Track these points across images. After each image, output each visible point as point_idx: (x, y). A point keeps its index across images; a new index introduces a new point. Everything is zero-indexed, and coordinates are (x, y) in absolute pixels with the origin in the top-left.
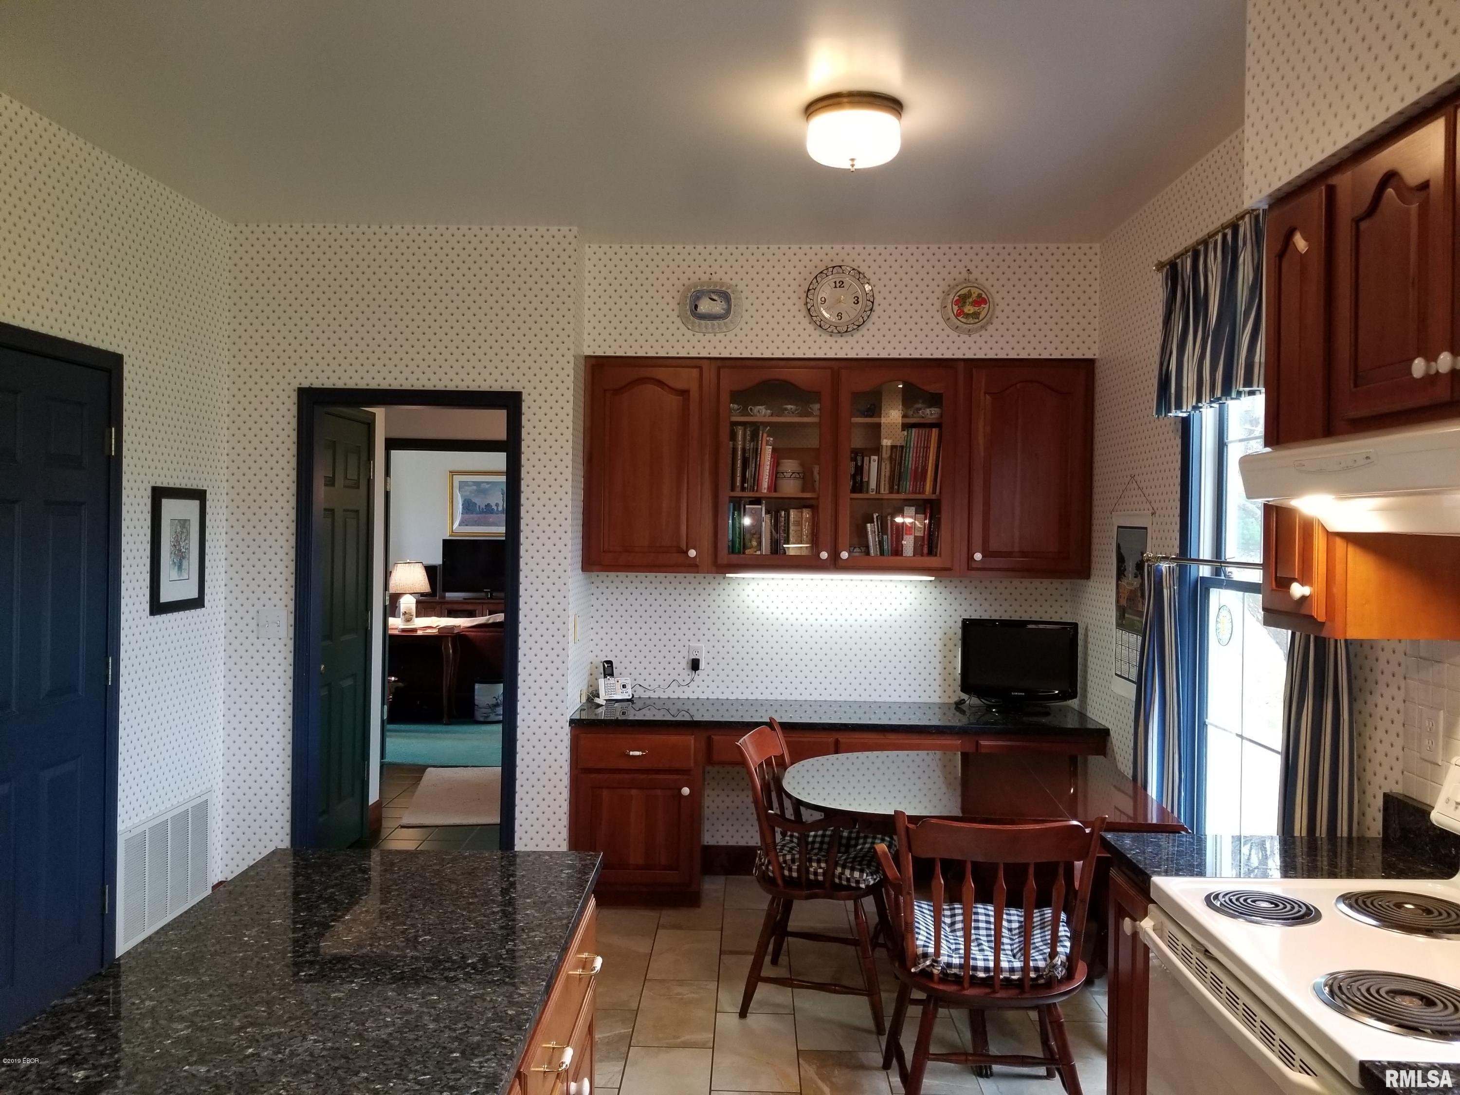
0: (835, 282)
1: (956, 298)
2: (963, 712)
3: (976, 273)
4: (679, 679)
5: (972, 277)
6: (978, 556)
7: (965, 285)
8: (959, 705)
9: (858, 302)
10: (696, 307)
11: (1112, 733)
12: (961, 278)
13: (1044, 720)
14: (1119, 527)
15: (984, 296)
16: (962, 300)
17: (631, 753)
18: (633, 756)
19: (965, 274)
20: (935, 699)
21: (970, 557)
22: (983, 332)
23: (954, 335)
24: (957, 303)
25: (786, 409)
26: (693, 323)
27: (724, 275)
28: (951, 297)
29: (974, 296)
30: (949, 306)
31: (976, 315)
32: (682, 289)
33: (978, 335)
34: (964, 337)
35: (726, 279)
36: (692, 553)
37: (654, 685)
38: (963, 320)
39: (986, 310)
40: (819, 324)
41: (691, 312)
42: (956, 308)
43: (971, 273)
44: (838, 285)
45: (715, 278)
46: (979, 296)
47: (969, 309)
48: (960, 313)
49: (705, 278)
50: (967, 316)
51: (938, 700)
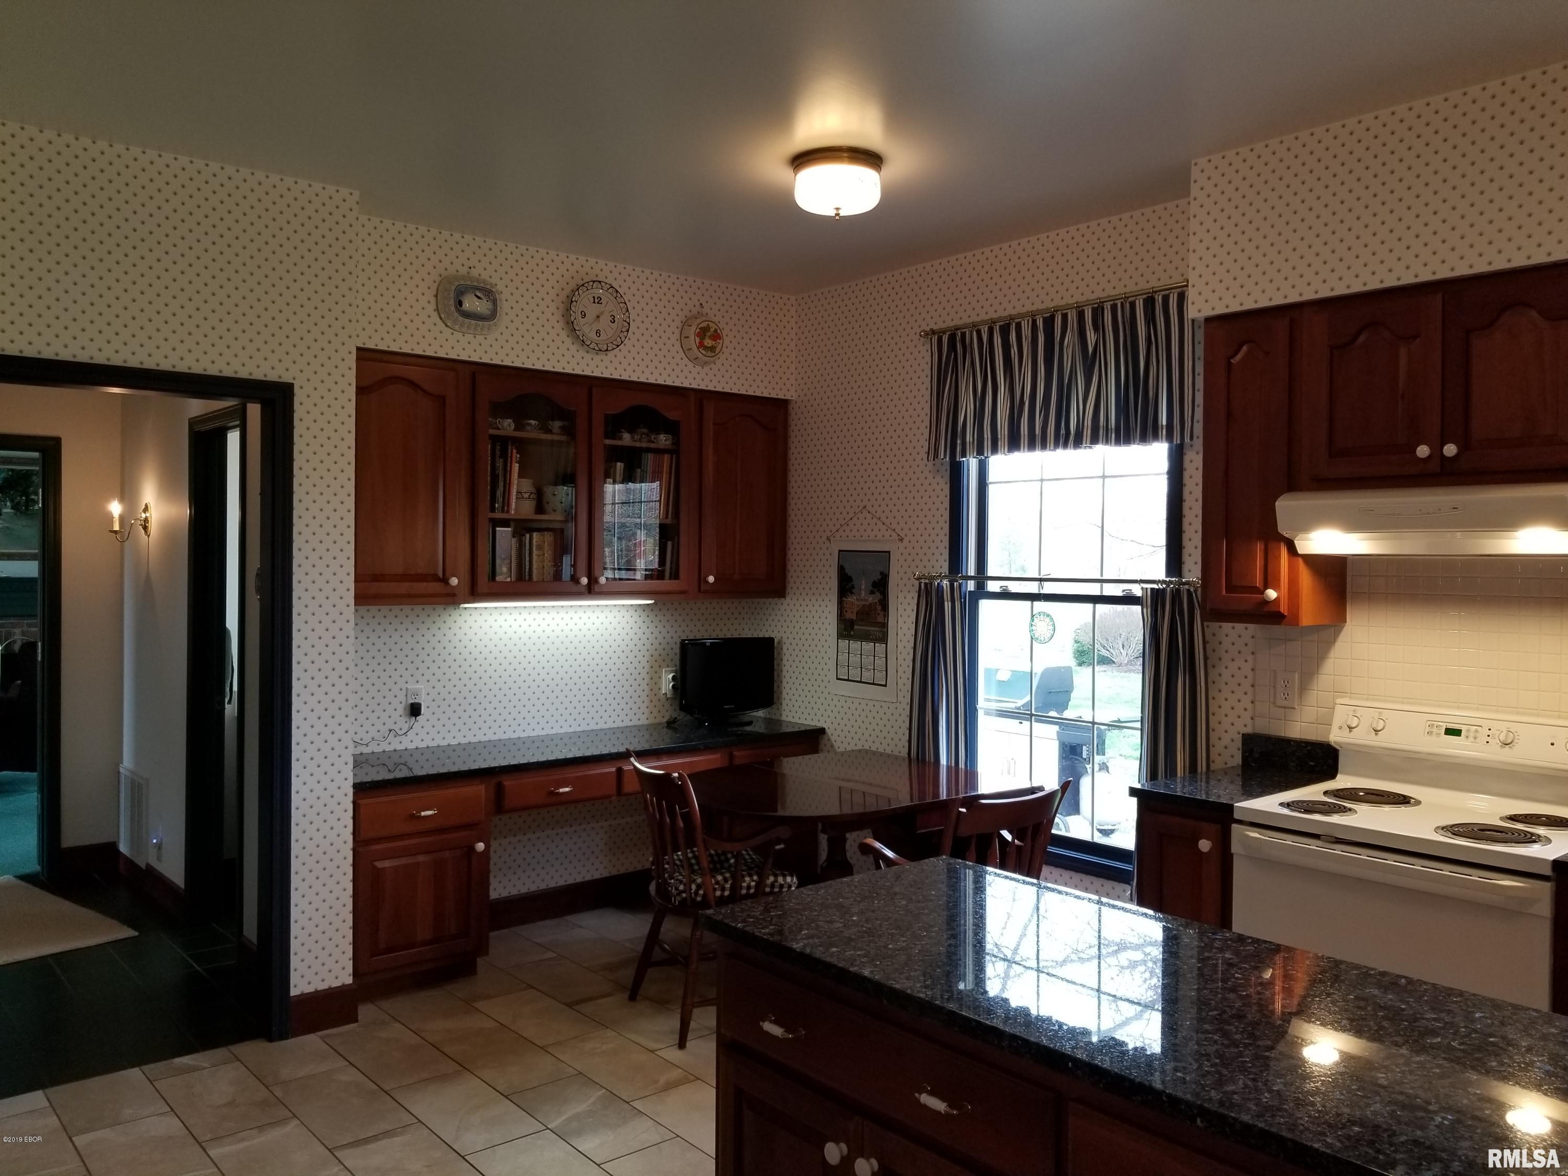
0: (594, 297)
1: (698, 330)
2: (675, 730)
3: (706, 309)
4: (396, 728)
5: (704, 311)
6: (711, 579)
7: (704, 319)
8: (671, 724)
9: (614, 321)
10: (460, 303)
11: (829, 732)
12: (695, 311)
13: (748, 728)
14: (840, 551)
15: (719, 331)
16: (703, 333)
17: (423, 814)
18: (425, 817)
19: (698, 308)
20: (644, 721)
21: (702, 580)
22: (712, 366)
23: (690, 365)
24: (698, 335)
25: (530, 425)
26: (455, 322)
27: (484, 272)
28: (693, 328)
29: (712, 330)
30: (692, 337)
31: (712, 349)
32: (438, 279)
33: (708, 367)
34: (698, 368)
35: (485, 276)
36: (454, 581)
37: (367, 739)
38: (703, 352)
39: (720, 345)
40: (581, 338)
41: (456, 306)
42: (698, 340)
43: (703, 307)
44: (596, 301)
45: (474, 273)
46: (716, 331)
47: (708, 342)
48: (701, 345)
49: (463, 271)
50: (706, 348)
51: (646, 722)
